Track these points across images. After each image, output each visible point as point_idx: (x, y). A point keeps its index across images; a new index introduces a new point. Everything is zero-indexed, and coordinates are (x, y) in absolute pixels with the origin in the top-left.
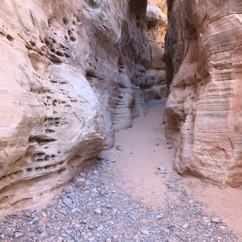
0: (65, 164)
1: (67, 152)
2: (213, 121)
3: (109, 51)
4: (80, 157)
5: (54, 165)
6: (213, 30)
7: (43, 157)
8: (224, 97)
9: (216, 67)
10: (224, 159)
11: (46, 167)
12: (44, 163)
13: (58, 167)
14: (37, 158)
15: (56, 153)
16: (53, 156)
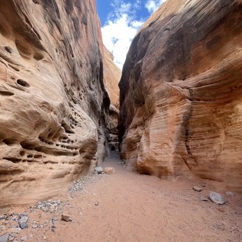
0: (78, 150)
1: (80, 142)
2: (160, 131)
3: (95, 114)
4: (84, 152)
5: (72, 148)
6: (156, 90)
7: (67, 140)
8: (165, 118)
9: (158, 106)
10: (168, 149)
11: (67, 147)
12: (66, 144)
13: (74, 150)
14: (62, 140)
15: (74, 140)
16: (72, 142)
